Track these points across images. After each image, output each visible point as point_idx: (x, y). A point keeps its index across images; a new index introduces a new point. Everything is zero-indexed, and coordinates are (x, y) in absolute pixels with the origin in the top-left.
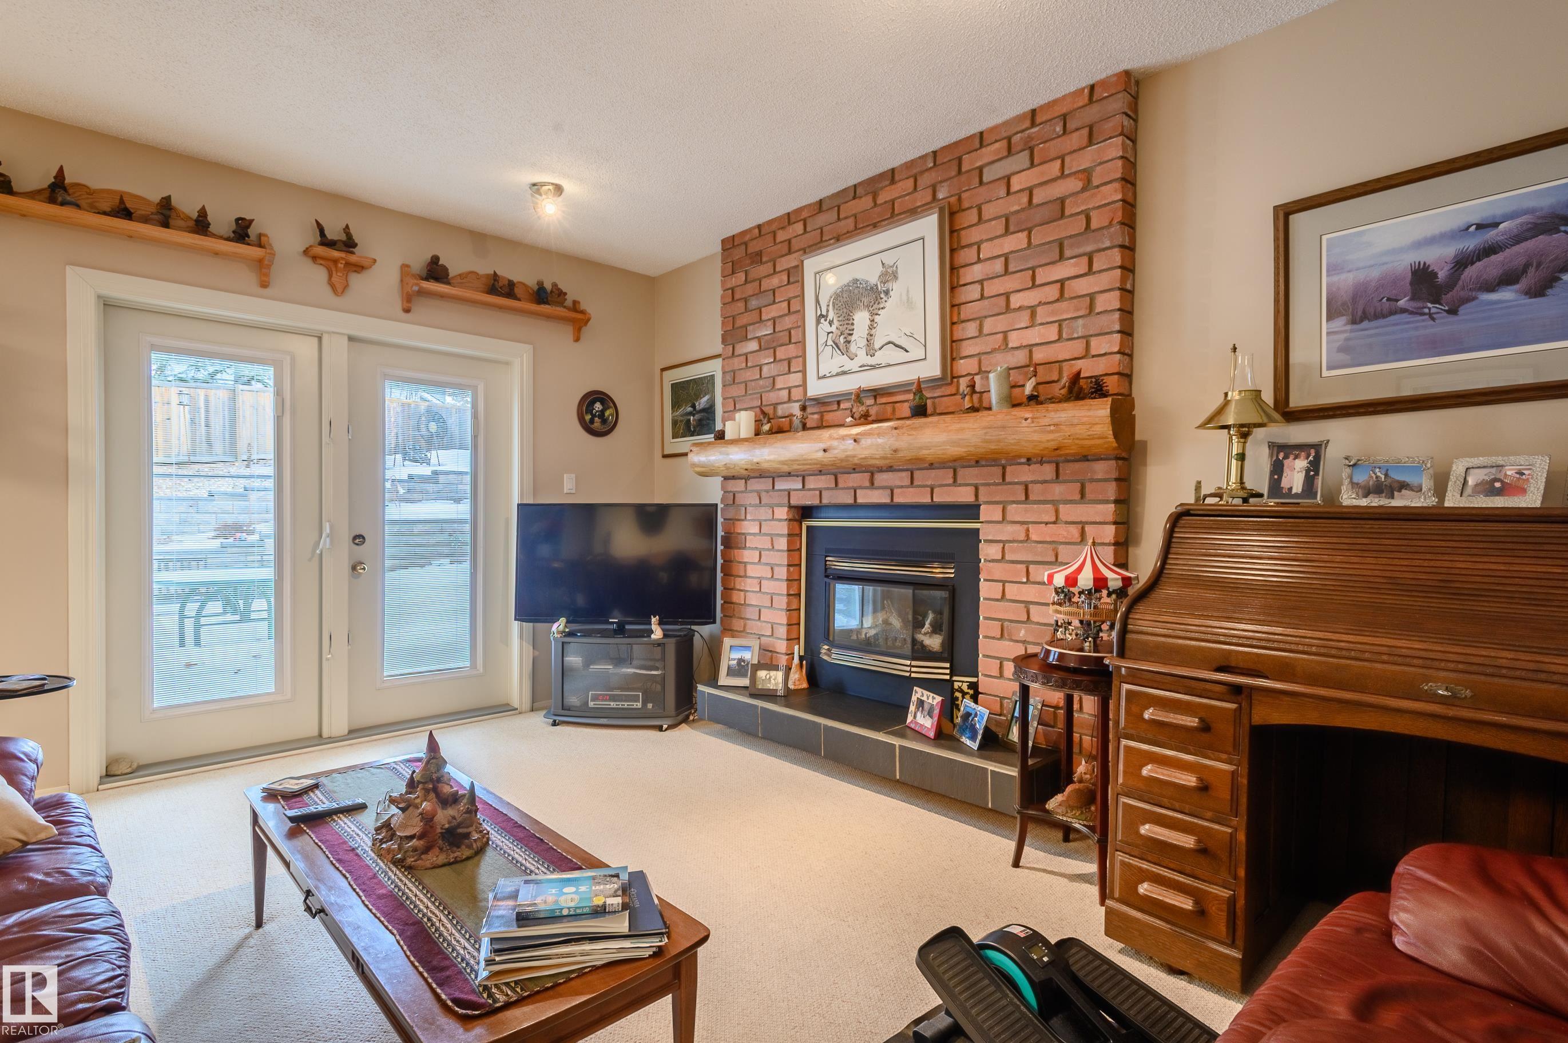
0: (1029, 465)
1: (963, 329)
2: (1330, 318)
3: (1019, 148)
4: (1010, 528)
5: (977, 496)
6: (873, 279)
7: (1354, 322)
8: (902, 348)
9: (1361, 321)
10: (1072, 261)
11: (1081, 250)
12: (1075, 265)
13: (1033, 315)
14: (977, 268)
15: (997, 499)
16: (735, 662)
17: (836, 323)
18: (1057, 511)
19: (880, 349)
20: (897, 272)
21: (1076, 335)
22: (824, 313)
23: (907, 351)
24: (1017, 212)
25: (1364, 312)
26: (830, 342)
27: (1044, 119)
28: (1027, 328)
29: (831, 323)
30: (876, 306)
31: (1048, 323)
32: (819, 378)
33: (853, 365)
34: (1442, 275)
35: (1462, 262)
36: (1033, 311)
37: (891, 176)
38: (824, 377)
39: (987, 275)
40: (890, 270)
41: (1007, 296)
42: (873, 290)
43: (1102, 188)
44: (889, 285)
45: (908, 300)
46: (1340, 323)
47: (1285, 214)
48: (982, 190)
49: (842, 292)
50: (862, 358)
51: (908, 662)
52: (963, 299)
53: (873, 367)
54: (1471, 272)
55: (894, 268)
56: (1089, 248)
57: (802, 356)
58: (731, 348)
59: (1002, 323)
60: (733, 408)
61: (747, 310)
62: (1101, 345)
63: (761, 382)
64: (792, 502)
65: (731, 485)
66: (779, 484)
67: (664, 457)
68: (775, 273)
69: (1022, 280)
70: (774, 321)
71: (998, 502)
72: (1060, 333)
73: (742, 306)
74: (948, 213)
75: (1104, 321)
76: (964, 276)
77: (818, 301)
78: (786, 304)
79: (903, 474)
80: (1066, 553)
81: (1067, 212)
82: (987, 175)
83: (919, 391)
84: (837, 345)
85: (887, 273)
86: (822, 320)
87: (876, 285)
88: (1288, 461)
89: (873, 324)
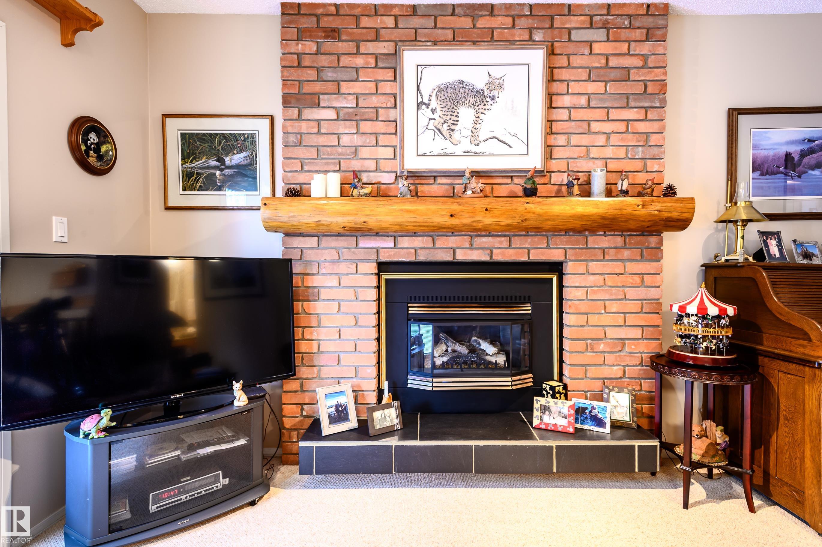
0: (605, 237)
1: (555, 139)
2: (753, 171)
3: (600, 26)
4: (592, 278)
5: (566, 256)
6: (480, 85)
7: (762, 174)
8: (506, 144)
9: (766, 175)
10: (635, 110)
11: (641, 104)
12: (637, 113)
13: (608, 138)
14: (566, 99)
15: (582, 258)
16: (333, 409)
17: (439, 112)
18: (625, 267)
19: (484, 141)
20: (503, 85)
21: (637, 157)
22: (426, 101)
23: (510, 147)
24: (597, 68)
25: (767, 170)
26: (432, 127)
27: (617, 12)
28: (602, 146)
29: (433, 111)
30: (481, 106)
31: (617, 146)
32: (418, 155)
33: (458, 150)
34: (796, 158)
35: (803, 154)
36: (608, 135)
37: (491, 10)
38: (424, 155)
39: (575, 105)
40: (497, 82)
41: (589, 122)
42: (479, 93)
43: (655, 70)
44: (495, 93)
45: (513, 107)
46: (757, 174)
47: (737, 113)
48: (570, 44)
49: (447, 88)
50: (466, 145)
51: (509, 379)
52: (555, 117)
53: (478, 154)
54: (806, 160)
55: (501, 81)
56: (646, 104)
57: (396, 133)
58: (296, 111)
59: (585, 140)
60: (299, 169)
61: (319, 79)
62: (653, 166)
63: (340, 150)
64: (382, 259)
65: (297, 242)
66: (364, 243)
67: (168, 208)
68: (358, 53)
69: (600, 114)
70: (357, 97)
71: (581, 261)
72: (627, 154)
73: (312, 74)
74: (551, 53)
75: (655, 151)
76: (558, 101)
77: (418, 90)
78: (373, 85)
79: (503, 239)
80: (631, 293)
81: (632, 78)
82: (575, 36)
83: (532, 178)
84: (439, 130)
85: (493, 83)
86: (424, 107)
87: (483, 90)
88: (768, 241)
89: (477, 120)
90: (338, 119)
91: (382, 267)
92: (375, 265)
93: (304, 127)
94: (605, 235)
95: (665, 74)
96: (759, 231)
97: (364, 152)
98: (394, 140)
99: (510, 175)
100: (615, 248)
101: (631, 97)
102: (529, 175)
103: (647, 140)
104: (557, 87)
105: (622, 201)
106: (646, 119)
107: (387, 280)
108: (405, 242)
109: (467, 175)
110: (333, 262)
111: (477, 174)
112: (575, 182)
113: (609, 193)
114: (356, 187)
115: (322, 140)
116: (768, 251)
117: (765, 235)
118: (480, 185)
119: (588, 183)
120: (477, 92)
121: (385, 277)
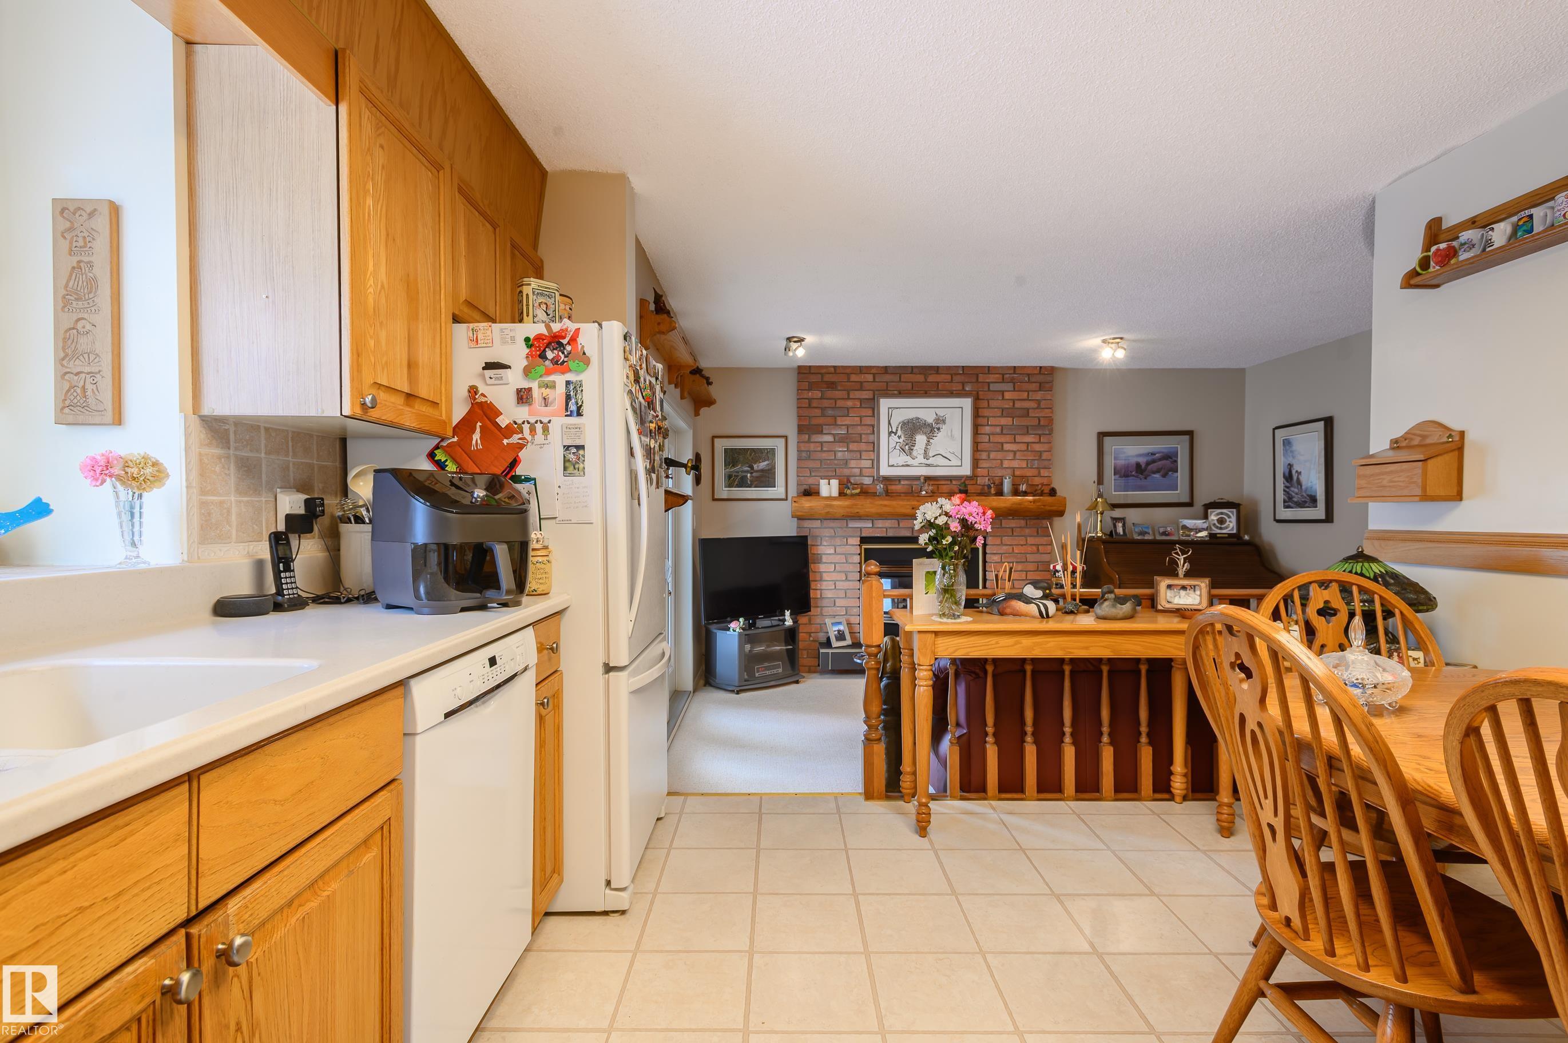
1: (980, 455)
2: (1113, 474)
3: (1009, 380)
4: (1005, 548)
7: (1120, 477)
8: (947, 459)
9: (1122, 477)
10: (1033, 435)
11: (1034, 432)
12: (1034, 438)
13: (1015, 454)
14: (987, 428)
15: (998, 534)
16: (836, 632)
17: (903, 438)
18: (1026, 540)
20: (945, 420)
21: (1034, 467)
22: (894, 430)
23: (950, 460)
24: (1007, 408)
25: (1123, 474)
26: (897, 447)
27: (1020, 372)
28: (1011, 460)
29: (899, 437)
30: (931, 434)
31: (1021, 459)
32: (889, 466)
33: (915, 462)
34: (1143, 466)
35: (1148, 464)
36: (1015, 452)
37: (937, 370)
38: (893, 466)
39: (993, 432)
40: (941, 419)
41: (1002, 444)
42: (930, 425)
43: (1046, 410)
44: (940, 425)
45: (952, 435)
46: (1117, 476)
47: (1102, 435)
48: (989, 393)
49: (908, 422)
52: (980, 440)
53: (928, 465)
54: (1150, 467)
55: (944, 418)
56: (1040, 432)
57: (874, 451)
58: (807, 436)
59: (999, 455)
60: (809, 475)
61: (823, 415)
62: (1044, 473)
63: (836, 462)
64: (864, 535)
65: (807, 524)
66: (853, 524)
67: (714, 500)
68: (849, 398)
69: (1008, 438)
70: (848, 426)
71: (997, 536)
72: (1027, 465)
73: (818, 412)
74: (977, 399)
75: (1046, 463)
76: (982, 430)
77: (889, 423)
78: (858, 419)
80: (1030, 558)
81: (1030, 415)
82: (993, 387)
83: (964, 482)
84: (903, 449)
85: (939, 419)
86: (893, 435)
87: (932, 424)
88: (1117, 524)
89: (928, 443)
90: (834, 442)
91: (864, 540)
92: (859, 539)
93: (812, 447)
94: (1013, 519)
95: (1052, 412)
96: (1111, 518)
97: (853, 464)
98: (873, 456)
99: (950, 479)
100: (1020, 527)
101: (1029, 428)
102: (963, 481)
103: (1041, 456)
104: (981, 421)
105: (1020, 500)
106: (1039, 442)
107: (865, 549)
108: (880, 524)
109: (922, 480)
110: (831, 537)
111: (928, 479)
112: (992, 485)
113: (1016, 492)
114: (849, 488)
115: (824, 455)
116: (1116, 531)
117: (1115, 520)
118: (931, 488)
119: (1002, 484)
120: (929, 425)
121: (864, 547)
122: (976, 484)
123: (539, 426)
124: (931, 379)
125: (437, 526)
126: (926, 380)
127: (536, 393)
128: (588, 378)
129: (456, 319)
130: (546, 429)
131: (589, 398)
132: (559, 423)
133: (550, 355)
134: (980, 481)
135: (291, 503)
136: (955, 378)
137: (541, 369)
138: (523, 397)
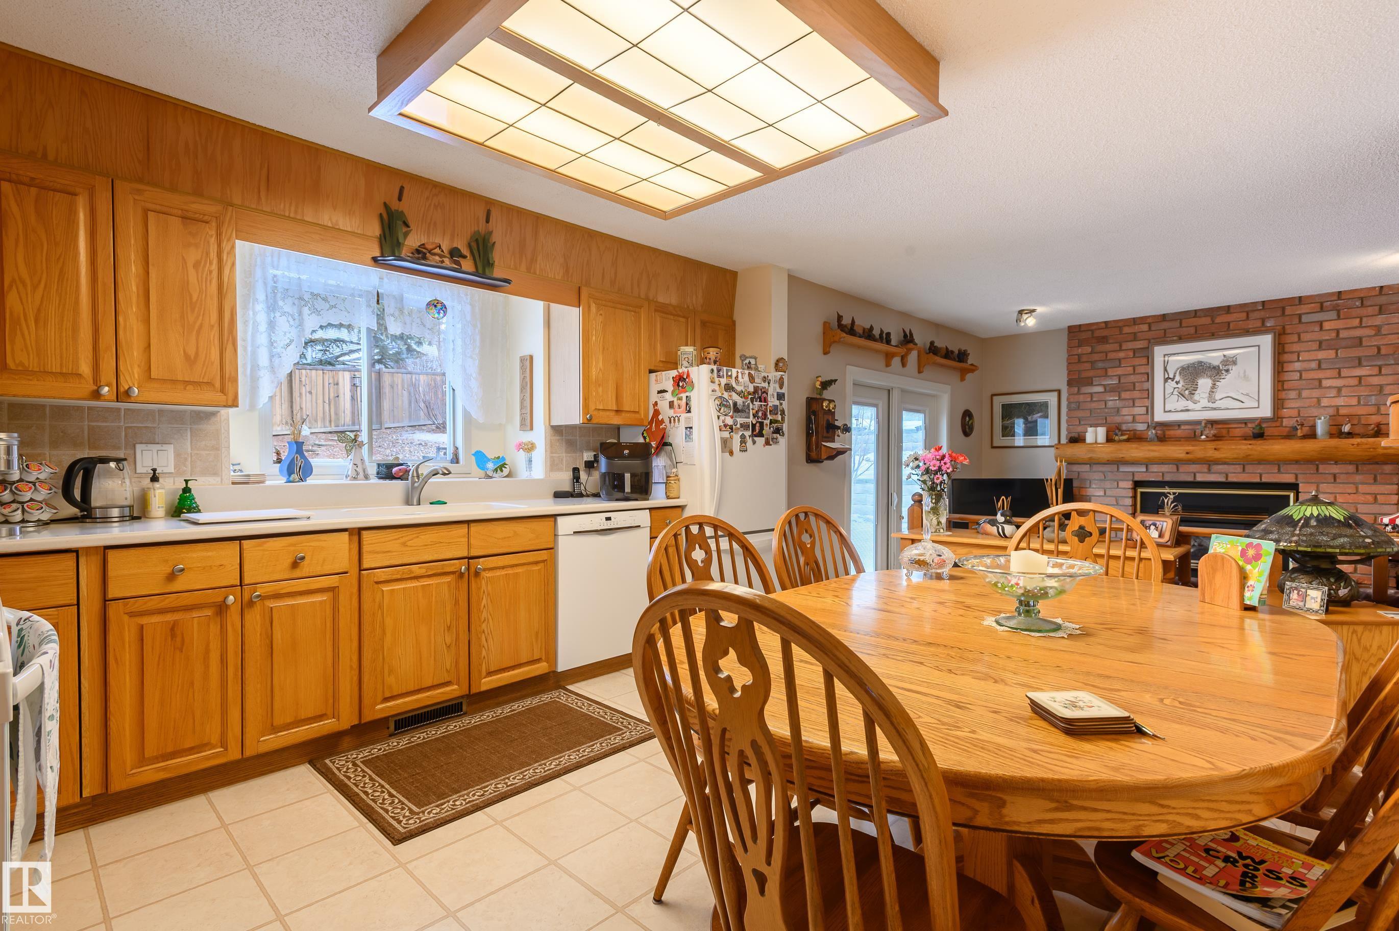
0: (1336, 465)
1: (1286, 394)
3: (1330, 308)
5: (1296, 478)
6: (1216, 363)
8: (1239, 400)
10: (1368, 368)
11: (1374, 364)
12: (1370, 370)
13: (1339, 391)
14: (1296, 364)
15: (1313, 481)
17: (1182, 383)
18: (1357, 488)
20: (1236, 361)
21: (1370, 404)
22: (1171, 376)
23: (1243, 402)
24: (1327, 340)
26: (1176, 392)
27: (1348, 297)
28: (1334, 397)
29: (1177, 383)
30: (1217, 377)
31: (1349, 396)
32: (1165, 412)
36: (1339, 389)
37: (1228, 309)
38: (1170, 411)
39: (1305, 368)
40: (1230, 359)
41: (1320, 380)
42: (1216, 368)
43: (1389, 336)
44: (1230, 367)
45: (1245, 376)
48: (1300, 325)
49: (1188, 367)
50: (1204, 402)
52: (1286, 378)
53: (1215, 409)
55: (1234, 359)
56: (1379, 363)
57: (1148, 398)
58: (1076, 389)
59: (1316, 393)
60: (1078, 423)
61: (1093, 368)
63: (1106, 410)
64: (1136, 479)
65: (1076, 468)
66: (1123, 469)
67: (993, 447)
68: (1121, 350)
69: (1330, 373)
70: (1119, 377)
71: (1312, 483)
72: (1359, 402)
73: (1088, 366)
74: (1280, 335)
76: (1288, 367)
77: (1165, 370)
78: (1131, 368)
79: (1237, 466)
81: (1364, 344)
82: (1305, 319)
84: (1182, 395)
85: (1227, 361)
86: (1169, 381)
87: (1219, 366)
89: (1214, 386)
90: (1105, 392)
91: (1137, 484)
92: (1131, 482)
93: (1081, 398)
97: (1125, 411)
98: (1147, 403)
99: (1244, 422)
100: (1347, 473)
101: (1363, 358)
102: (1260, 423)
104: (1286, 357)
105: (1338, 443)
106: (1379, 375)
107: (1142, 493)
108: (1154, 468)
109: (1203, 424)
110: (1101, 480)
111: (1212, 422)
112: (1299, 427)
113: (1333, 434)
114: (1117, 435)
115: (1094, 405)
118: (1214, 432)
119: (1313, 425)
120: (1214, 368)
121: (1140, 490)
122: (1281, 425)
123: (676, 418)
124: (1218, 320)
125: (609, 465)
126: (1213, 321)
127: (676, 403)
128: (693, 395)
129: (651, 371)
130: (679, 420)
131: (693, 404)
132: (684, 416)
133: (681, 384)
134: (1285, 422)
135: (588, 456)
136: (1251, 315)
137: (677, 391)
138: (671, 405)
